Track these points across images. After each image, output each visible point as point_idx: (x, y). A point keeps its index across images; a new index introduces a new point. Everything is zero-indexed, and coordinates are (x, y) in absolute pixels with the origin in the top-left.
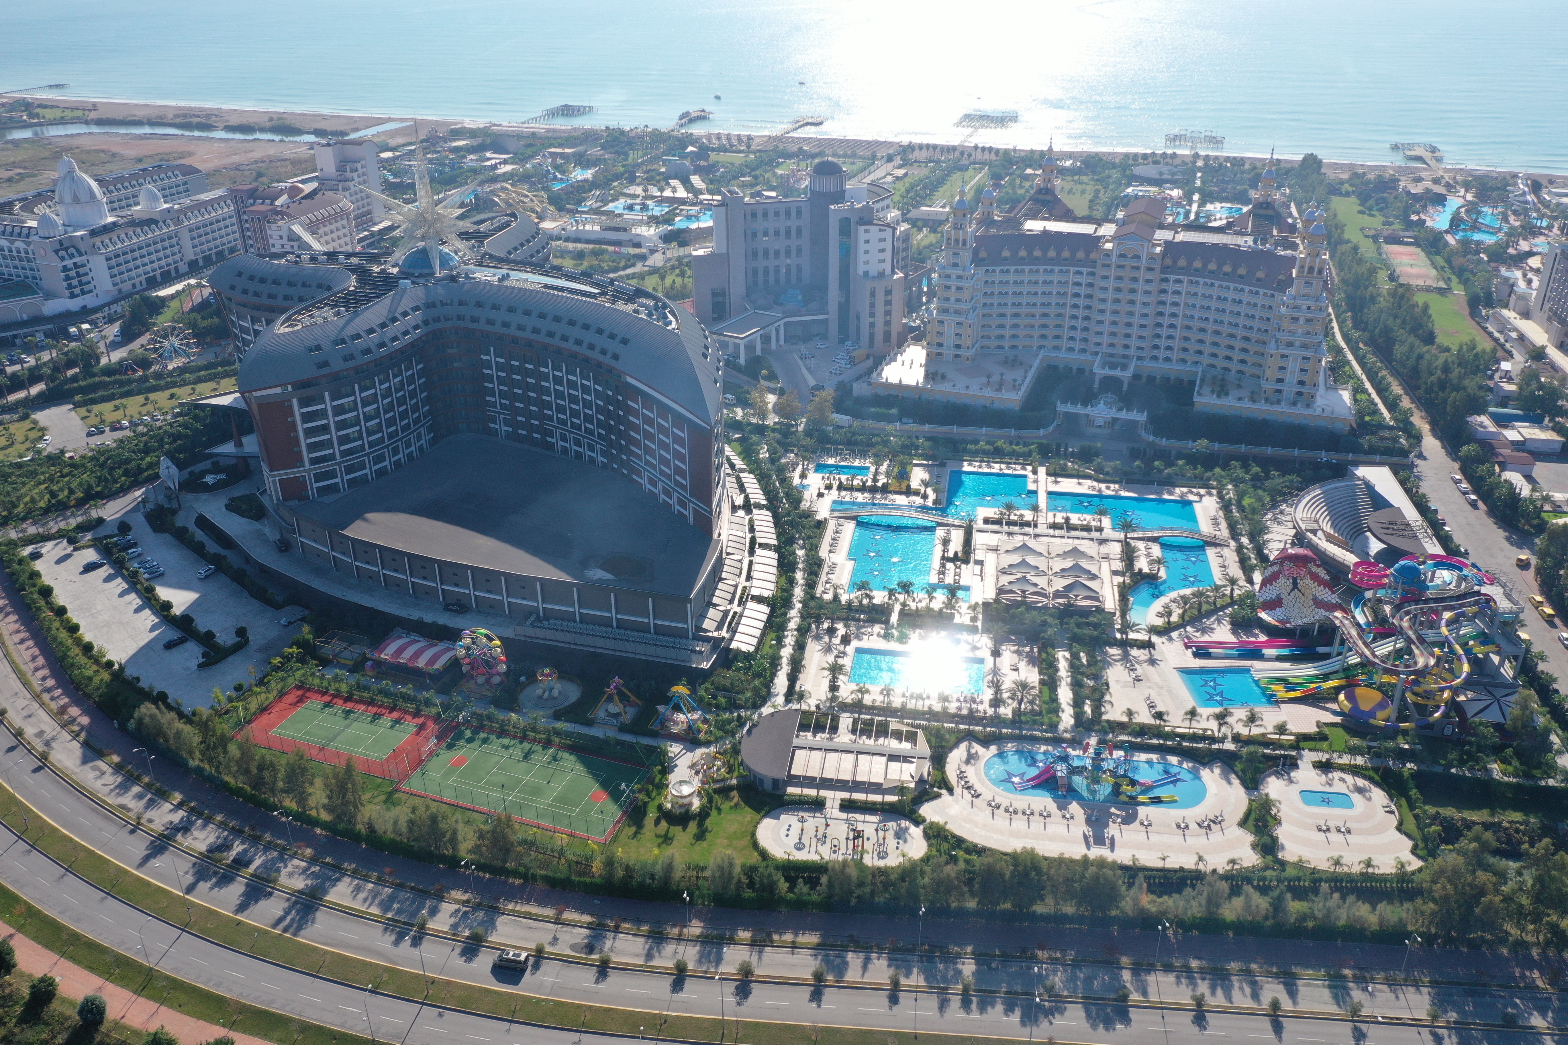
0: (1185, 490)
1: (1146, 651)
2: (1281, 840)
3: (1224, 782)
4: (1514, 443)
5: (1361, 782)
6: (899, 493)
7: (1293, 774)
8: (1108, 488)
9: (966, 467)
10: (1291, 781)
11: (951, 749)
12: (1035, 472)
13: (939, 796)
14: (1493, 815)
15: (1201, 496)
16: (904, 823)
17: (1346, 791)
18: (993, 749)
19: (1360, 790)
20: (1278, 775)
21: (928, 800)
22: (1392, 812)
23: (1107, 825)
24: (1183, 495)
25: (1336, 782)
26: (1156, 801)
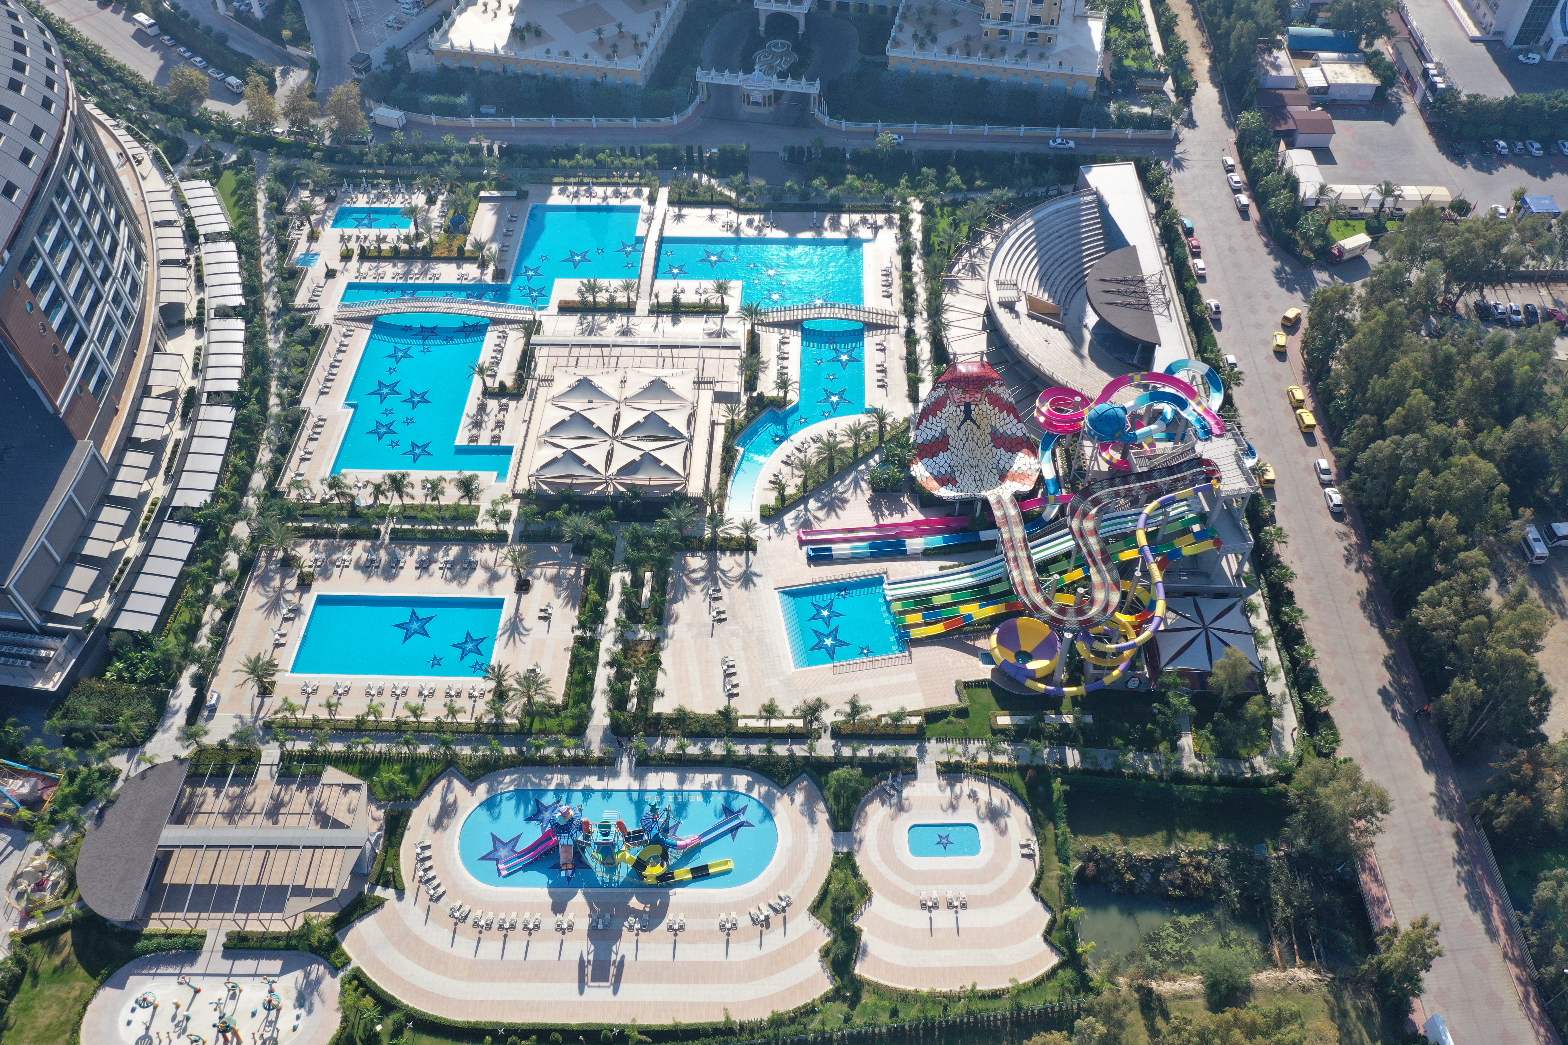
0: (856, 217)
1: (741, 559)
2: (865, 937)
3: (805, 820)
4: (1313, 91)
5: (999, 797)
6: (447, 260)
7: (907, 792)
8: (750, 223)
9: (556, 198)
10: (901, 808)
11: (419, 799)
12: (652, 200)
13: (380, 903)
14: (1168, 843)
15: (876, 228)
16: (318, 970)
17: (974, 821)
18: (482, 790)
19: (994, 814)
20: (884, 796)
21: (361, 917)
22: (1030, 856)
23: (617, 936)
24: (853, 228)
25: (965, 801)
26: (701, 873)
